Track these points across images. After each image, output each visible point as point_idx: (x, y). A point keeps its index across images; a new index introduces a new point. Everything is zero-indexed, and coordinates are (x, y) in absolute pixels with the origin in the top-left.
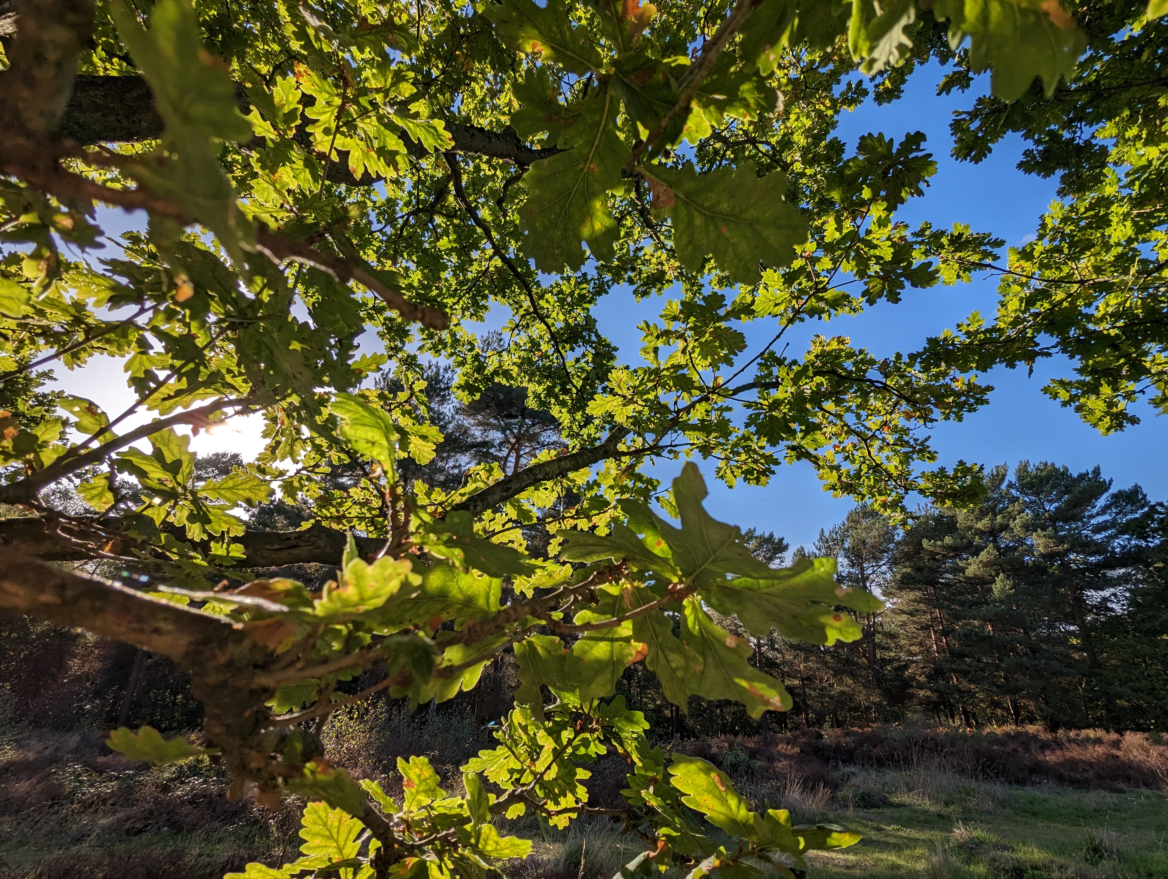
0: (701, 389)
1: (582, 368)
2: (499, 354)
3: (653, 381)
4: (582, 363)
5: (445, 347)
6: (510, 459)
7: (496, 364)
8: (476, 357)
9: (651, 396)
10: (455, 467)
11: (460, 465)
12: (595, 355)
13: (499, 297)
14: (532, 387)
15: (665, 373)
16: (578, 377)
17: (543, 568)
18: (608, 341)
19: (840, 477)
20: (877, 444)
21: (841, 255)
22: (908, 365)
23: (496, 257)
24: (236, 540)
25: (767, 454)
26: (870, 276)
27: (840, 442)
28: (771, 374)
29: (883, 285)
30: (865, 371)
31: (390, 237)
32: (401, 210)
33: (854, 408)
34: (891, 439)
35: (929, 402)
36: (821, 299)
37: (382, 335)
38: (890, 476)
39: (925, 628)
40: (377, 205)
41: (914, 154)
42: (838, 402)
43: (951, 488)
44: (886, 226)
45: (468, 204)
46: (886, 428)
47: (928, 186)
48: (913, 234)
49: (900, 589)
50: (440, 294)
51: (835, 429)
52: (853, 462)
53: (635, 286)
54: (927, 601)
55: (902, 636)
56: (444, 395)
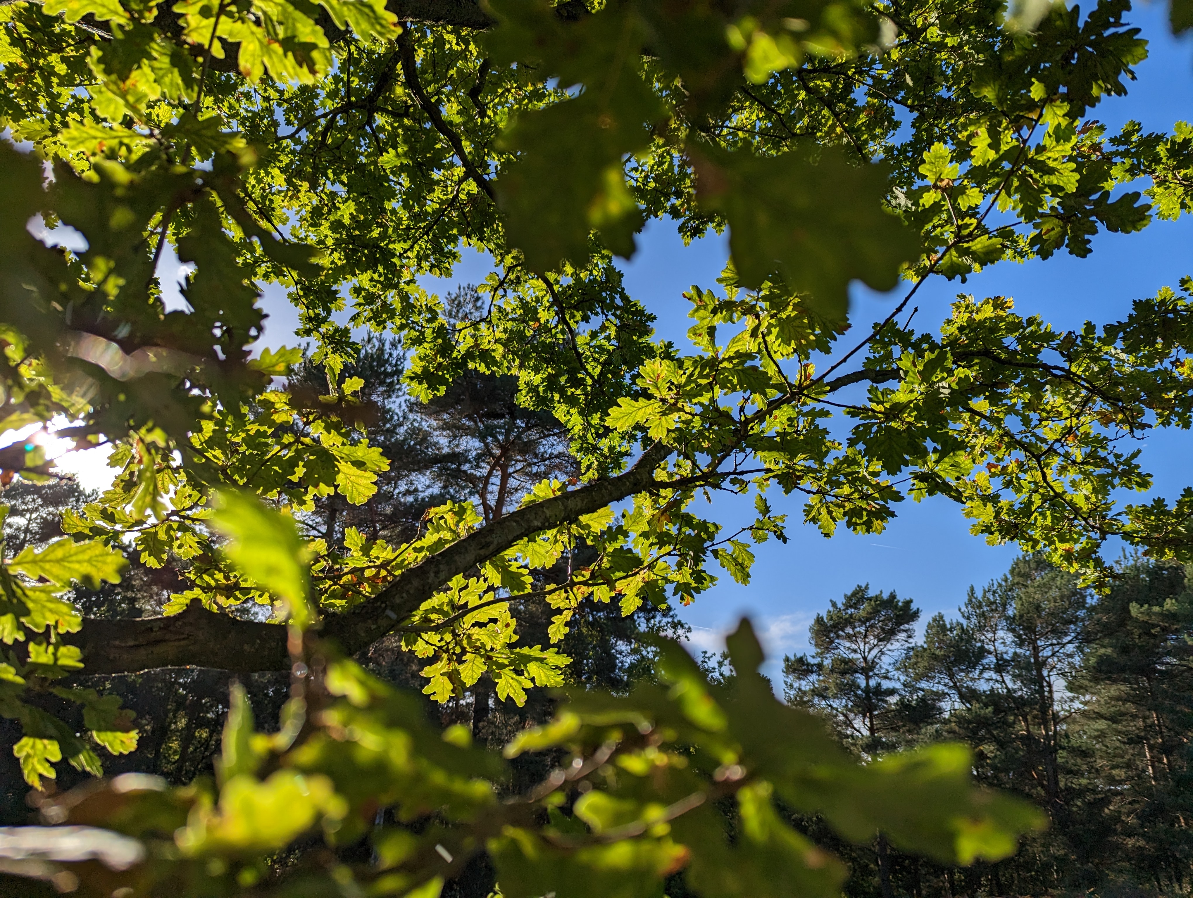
0: (779, 387)
1: (600, 347)
2: (475, 325)
3: (707, 377)
4: (601, 340)
5: (392, 317)
6: (493, 480)
7: (470, 341)
8: (440, 332)
9: (705, 399)
10: (407, 492)
11: (416, 490)
12: (619, 329)
13: (474, 240)
14: (525, 376)
15: (725, 364)
16: (595, 360)
17: (542, 660)
18: (641, 305)
19: (997, 513)
20: (1056, 462)
21: (998, 184)
22: (1106, 342)
23: (471, 180)
24: (67, 639)
25: (884, 484)
26: (1042, 215)
27: (999, 460)
28: (889, 356)
29: (1064, 228)
30: (1037, 351)
31: (306, 147)
32: (323, 105)
33: (1019, 407)
34: (1078, 455)
35: (1138, 399)
36: (966, 252)
37: (295, 299)
38: (1076, 511)
39: (1135, 741)
40: (286, 96)
41: (1111, 31)
42: (994, 399)
43: (1174, 531)
44: (1068, 139)
45: (425, 99)
46: (1071, 439)
47: (1134, 78)
48: (1111, 140)
49: (1096, 680)
50: (384, 236)
51: (989, 441)
52: (1019, 490)
53: (682, 220)
54: (1138, 700)
55: (1099, 754)
56: (392, 383)
